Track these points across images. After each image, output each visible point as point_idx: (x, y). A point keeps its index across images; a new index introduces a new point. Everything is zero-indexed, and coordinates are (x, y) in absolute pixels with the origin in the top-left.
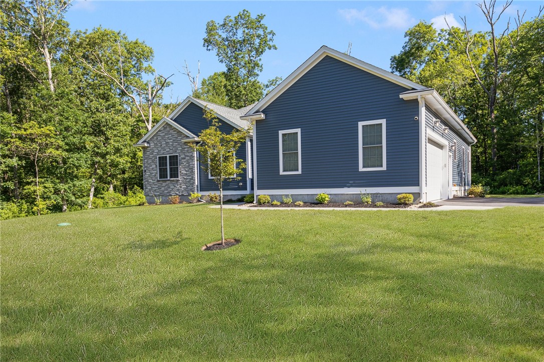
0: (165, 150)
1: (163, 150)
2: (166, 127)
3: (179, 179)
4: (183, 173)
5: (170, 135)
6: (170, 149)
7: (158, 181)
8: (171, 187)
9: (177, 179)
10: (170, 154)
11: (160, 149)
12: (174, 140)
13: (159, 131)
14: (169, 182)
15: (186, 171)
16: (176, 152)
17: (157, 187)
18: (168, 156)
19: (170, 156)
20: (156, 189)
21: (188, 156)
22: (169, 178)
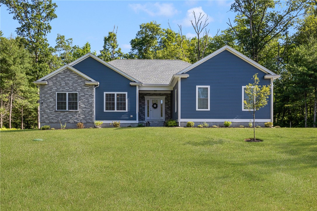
0: (65, 88)
1: (62, 89)
2: (67, 72)
3: (78, 110)
4: (82, 107)
5: (71, 78)
6: (70, 88)
7: (56, 111)
8: (69, 116)
9: (77, 110)
10: (69, 91)
11: (59, 87)
12: (73, 82)
13: (59, 74)
14: (68, 112)
15: (85, 105)
16: (76, 91)
17: (54, 116)
18: (67, 93)
19: (69, 93)
20: (53, 117)
21: (87, 95)
22: (67, 110)
